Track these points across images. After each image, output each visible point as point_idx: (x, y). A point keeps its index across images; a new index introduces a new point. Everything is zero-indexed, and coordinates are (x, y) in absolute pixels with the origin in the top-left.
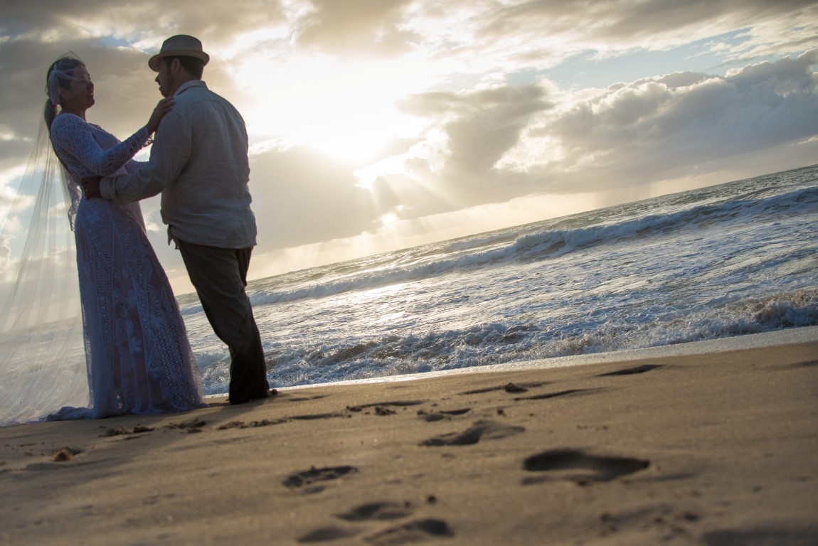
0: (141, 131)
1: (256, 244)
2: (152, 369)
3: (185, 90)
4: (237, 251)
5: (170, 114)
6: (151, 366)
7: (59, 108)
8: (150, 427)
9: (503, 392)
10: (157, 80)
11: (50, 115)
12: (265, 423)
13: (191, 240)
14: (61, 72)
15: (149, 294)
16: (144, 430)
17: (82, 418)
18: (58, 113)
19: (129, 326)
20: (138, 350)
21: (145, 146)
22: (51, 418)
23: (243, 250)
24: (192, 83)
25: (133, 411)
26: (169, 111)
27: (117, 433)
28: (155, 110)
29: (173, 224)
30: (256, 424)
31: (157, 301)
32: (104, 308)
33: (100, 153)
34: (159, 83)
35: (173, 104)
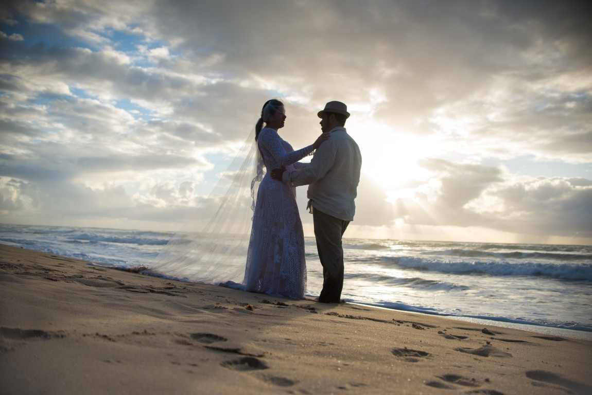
0: (309, 147)
1: (352, 220)
2: (283, 274)
3: (336, 131)
4: (343, 221)
5: (327, 141)
6: (283, 272)
7: (265, 124)
8: (286, 303)
9: (481, 332)
10: (321, 123)
11: (259, 127)
12: (351, 317)
13: (322, 210)
14: (272, 106)
15: (291, 233)
16: (283, 304)
17: (239, 289)
18: (263, 127)
19: (277, 247)
20: (278, 261)
21: (310, 155)
22: (221, 285)
23: (346, 222)
24: (340, 128)
25: (267, 292)
26: (327, 139)
27: (268, 303)
28: (319, 138)
29: (313, 199)
30: (347, 317)
31: (294, 238)
32: (265, 235)
33: (285, 153)
34: (322, 125)
35: (329, 136)
